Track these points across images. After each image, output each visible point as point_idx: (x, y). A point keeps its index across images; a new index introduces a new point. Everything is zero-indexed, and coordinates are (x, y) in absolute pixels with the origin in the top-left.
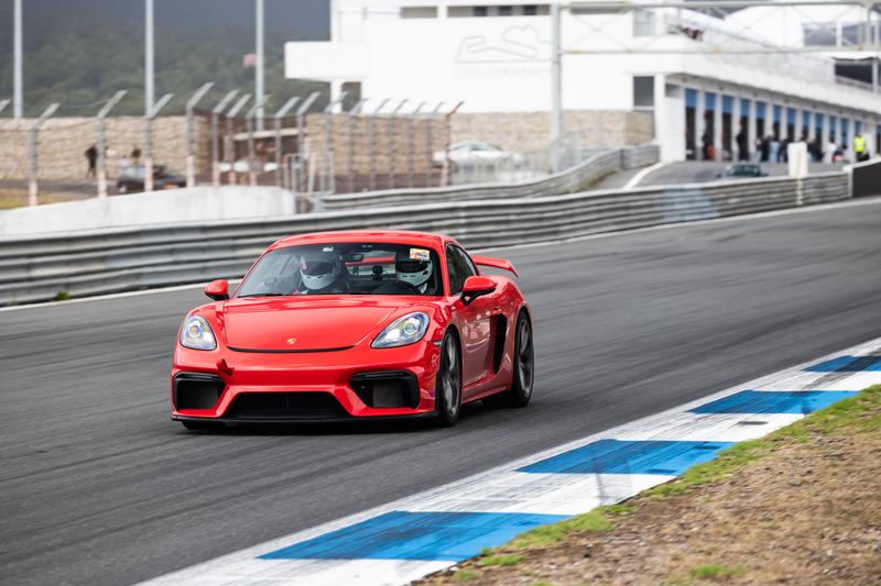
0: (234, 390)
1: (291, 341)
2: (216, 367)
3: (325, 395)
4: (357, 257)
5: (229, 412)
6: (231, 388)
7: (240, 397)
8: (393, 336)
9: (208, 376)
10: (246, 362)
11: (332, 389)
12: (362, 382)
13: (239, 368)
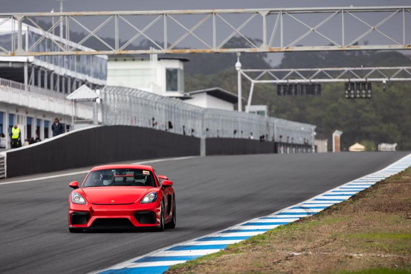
0: (94, 218)
1: (113, 201)
2: (89, 210)
3: (127, 219)
4: (124, 173)
5: (92, 225)
6: (93, 217)
7: (96, 220)
8: (146, 200)
9: (85, 213)
10: (98, 208)
11: (129, 217)
12: (137, 215)
13: (95, 210)
